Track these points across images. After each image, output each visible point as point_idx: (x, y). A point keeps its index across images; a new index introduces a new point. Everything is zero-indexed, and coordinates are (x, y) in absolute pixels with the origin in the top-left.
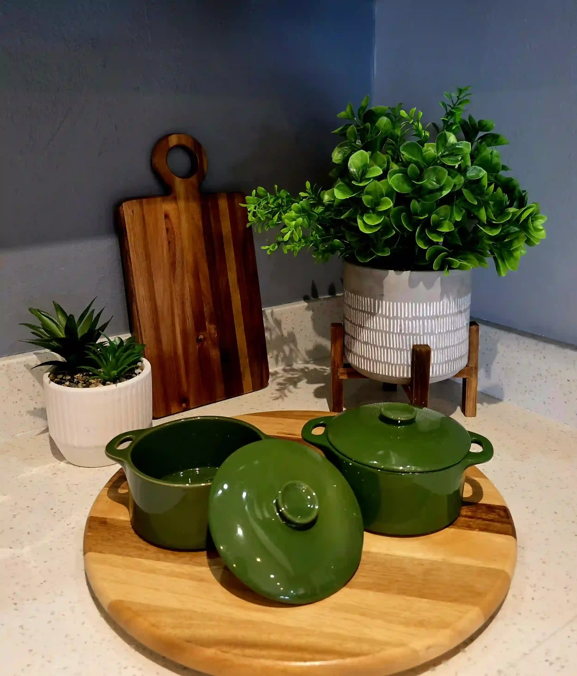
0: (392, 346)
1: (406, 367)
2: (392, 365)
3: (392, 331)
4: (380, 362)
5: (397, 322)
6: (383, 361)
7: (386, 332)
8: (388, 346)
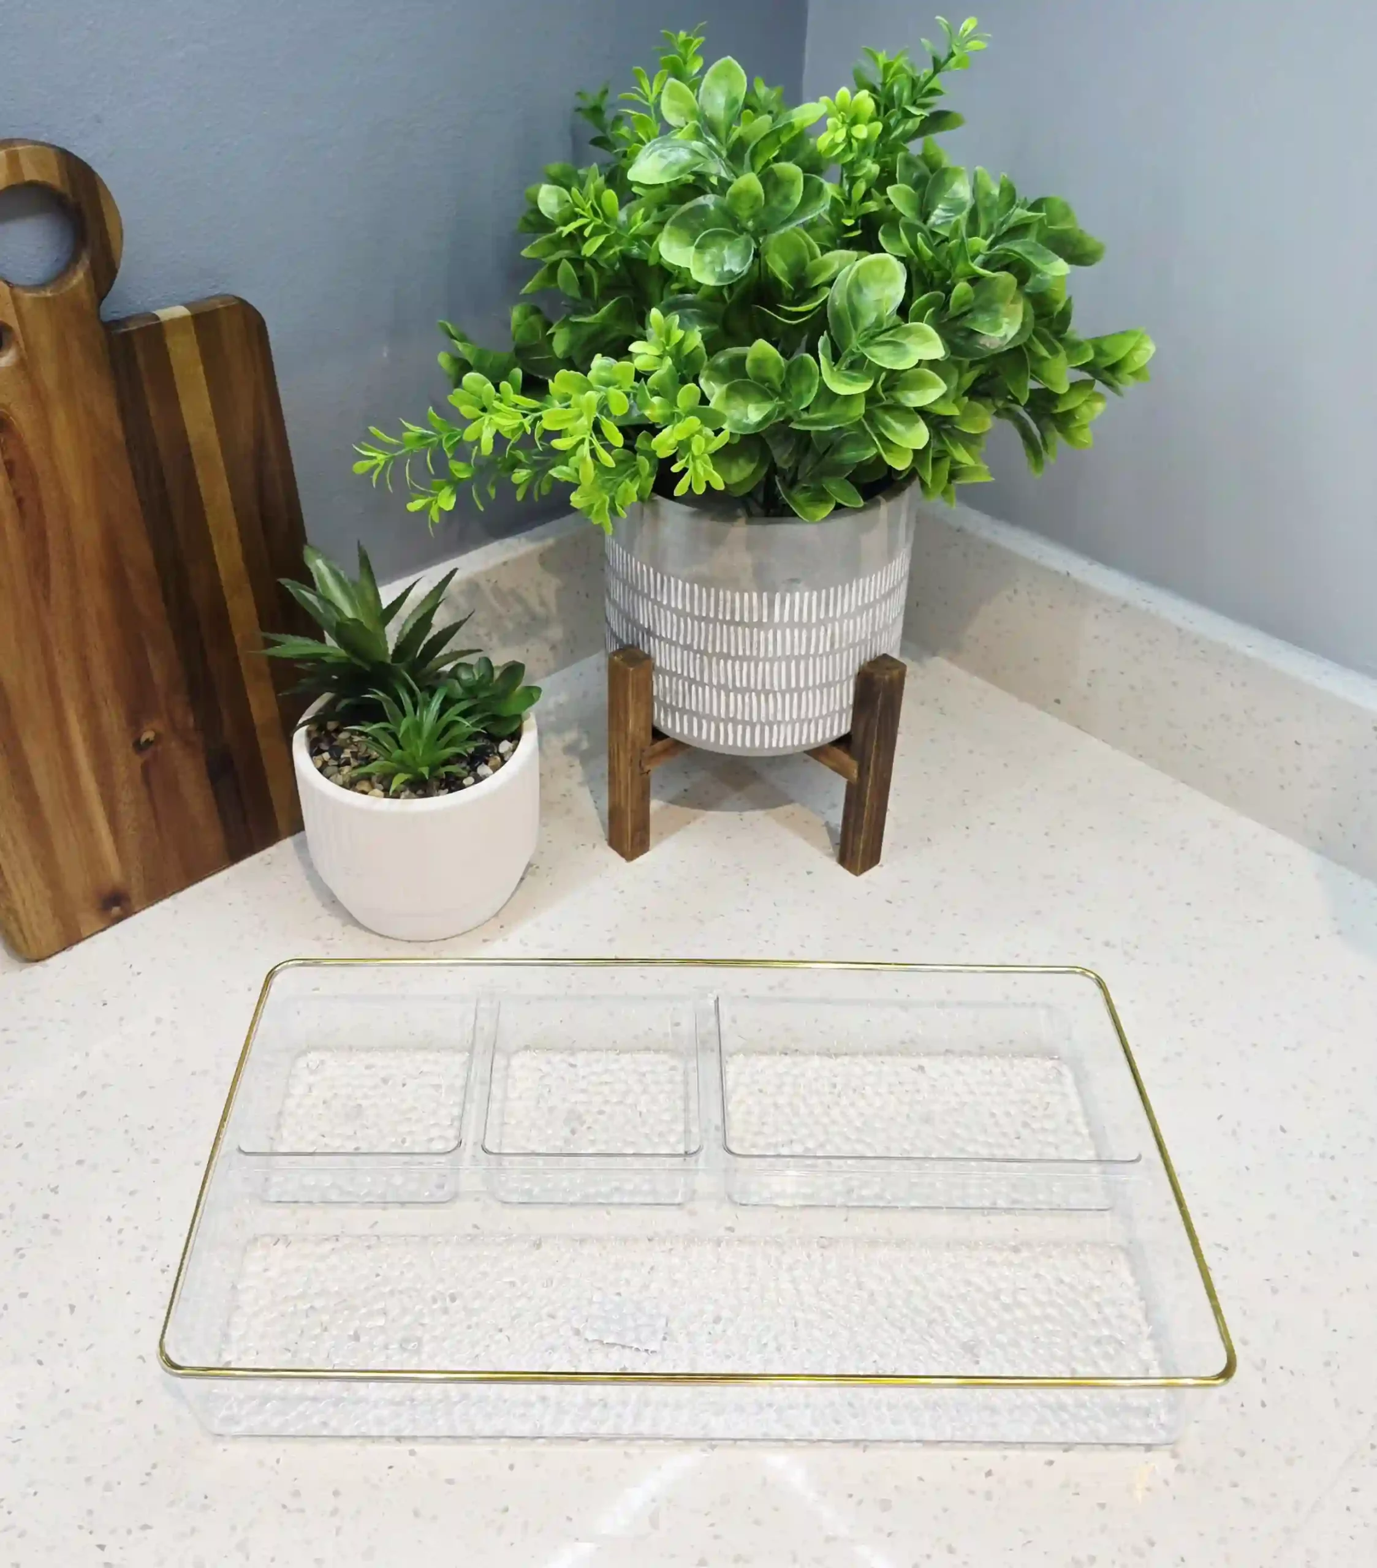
0: (811, 683)
1: (837, 715)
2: (810, 721)
3: (812, 651)
4: (779, 723)
5: (826, 630)
6: (787, 718)
7: (798, 659)
8: (802, 685)
